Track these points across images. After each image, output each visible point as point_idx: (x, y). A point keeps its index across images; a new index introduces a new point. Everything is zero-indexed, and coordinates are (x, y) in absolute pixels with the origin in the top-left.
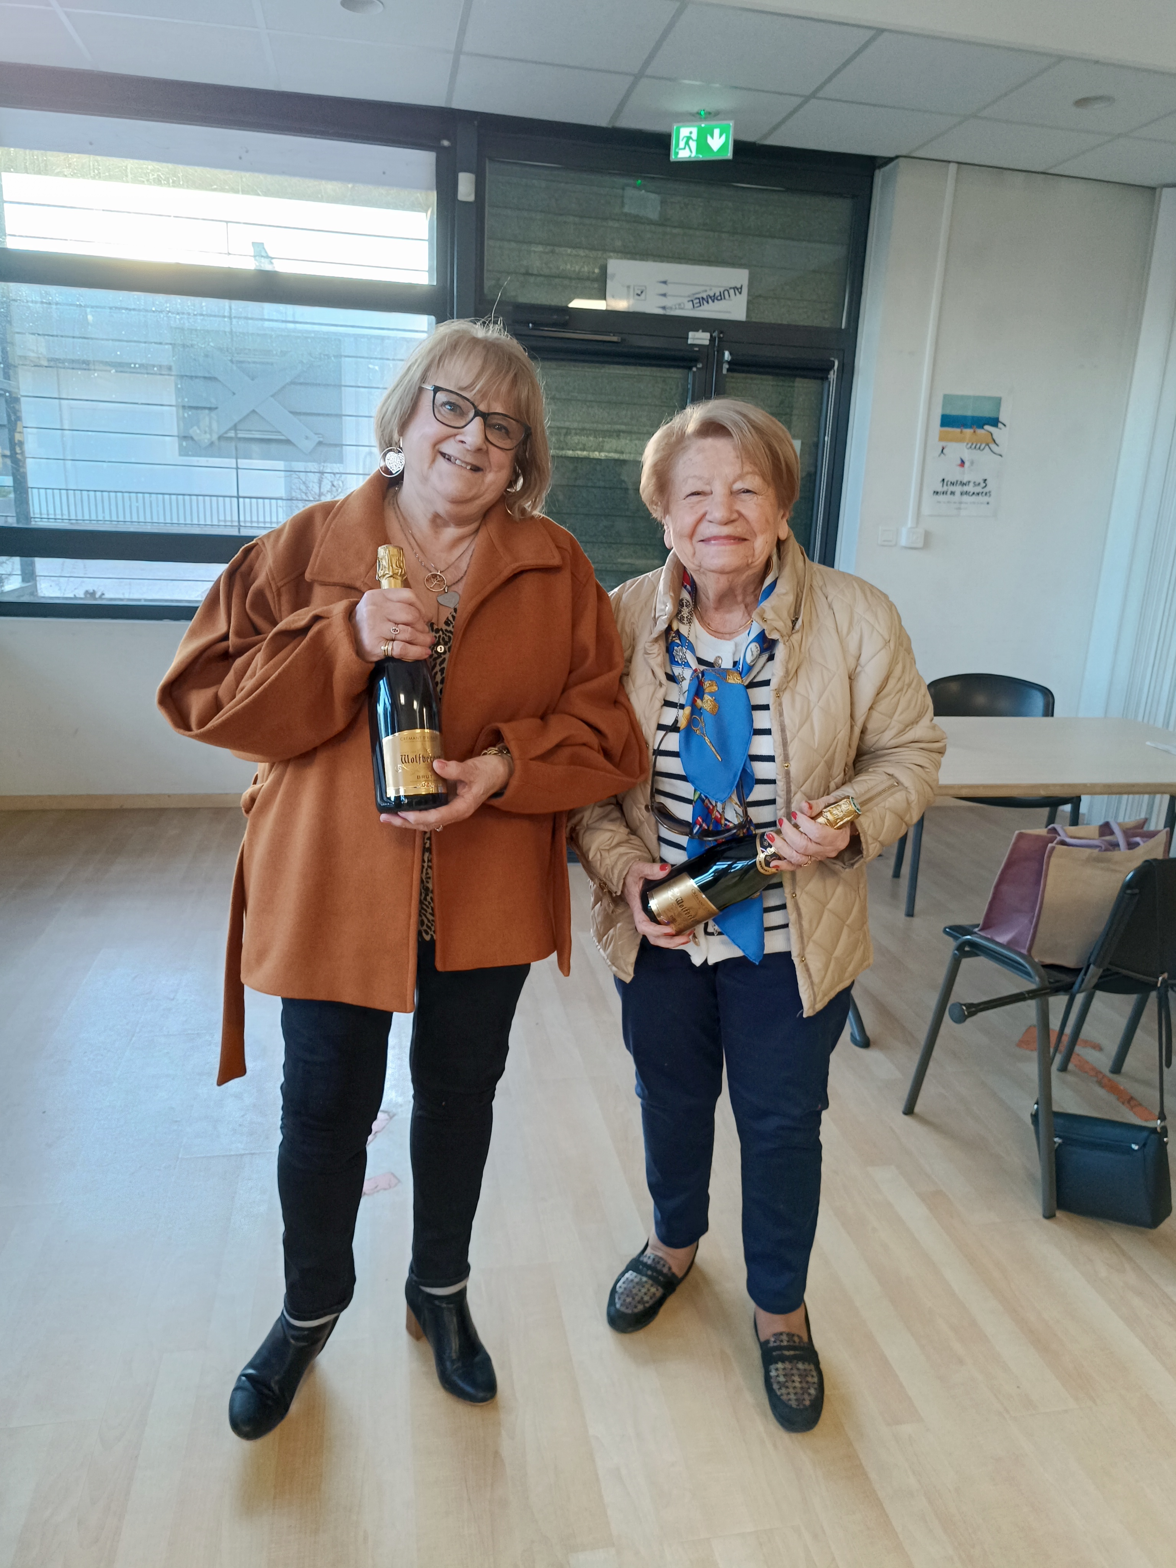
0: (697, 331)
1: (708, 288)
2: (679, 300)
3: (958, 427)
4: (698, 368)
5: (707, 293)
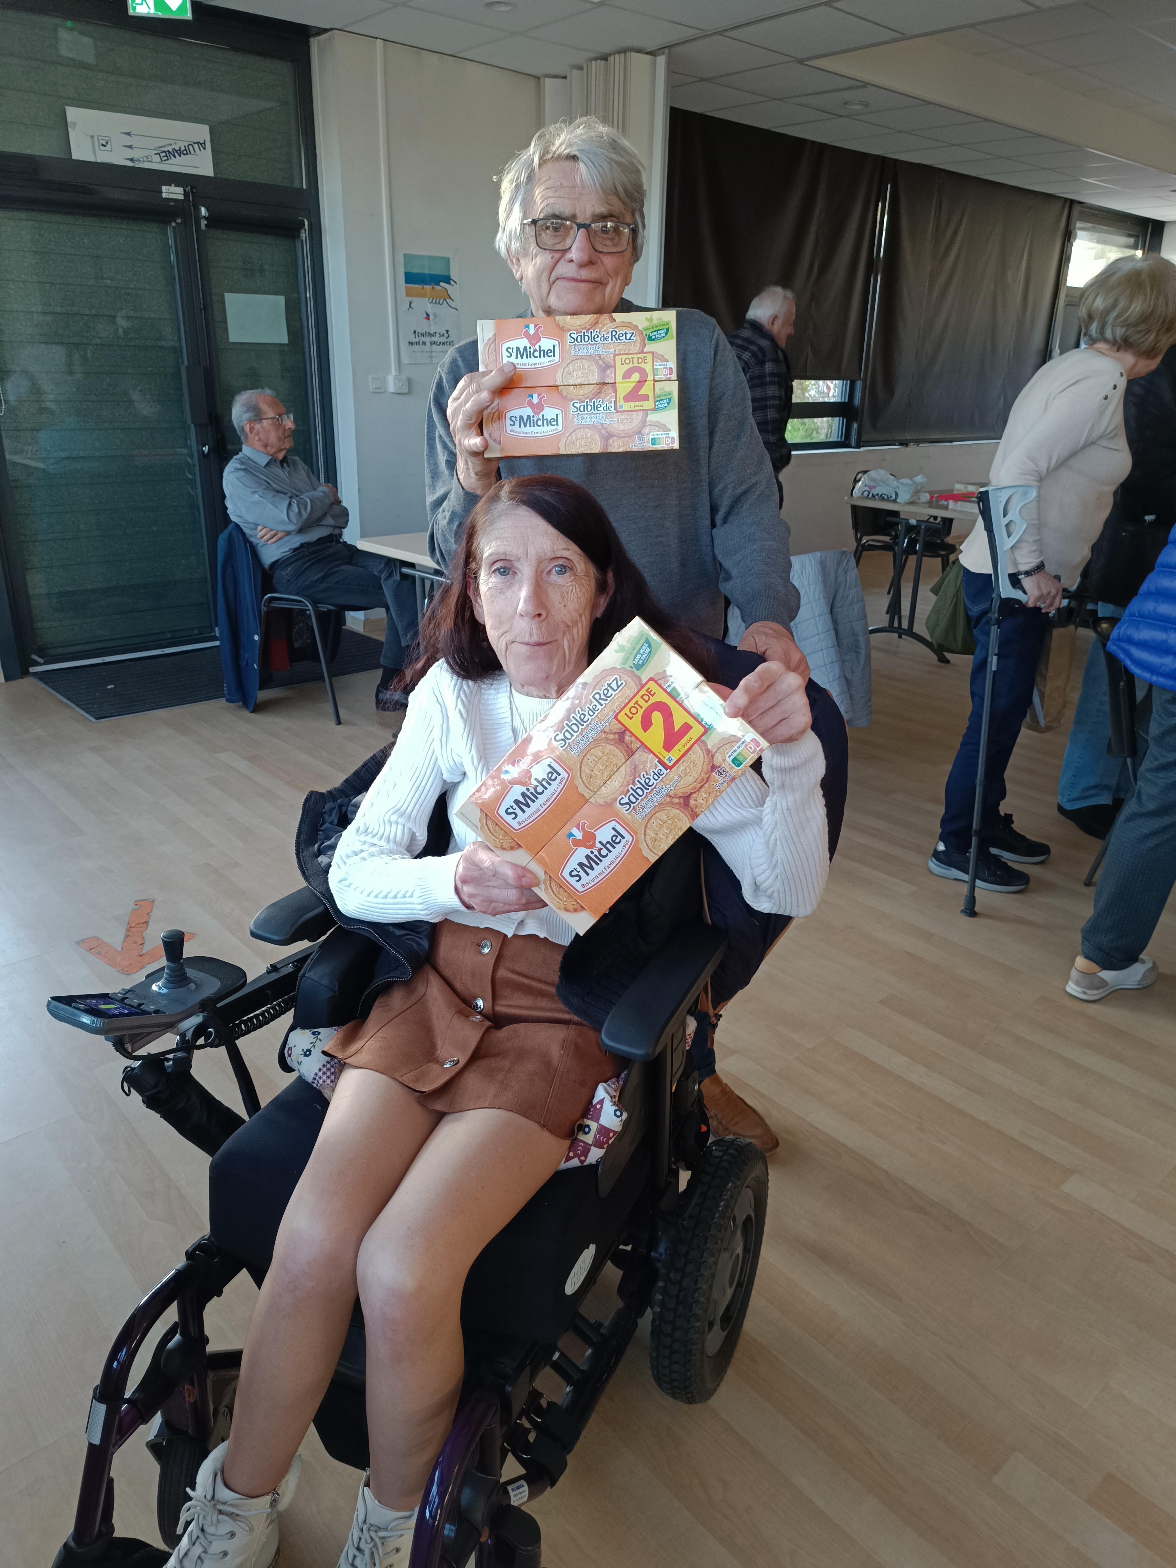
0: (171, 185)
1: (172, 142)
2: (147, 153)
3: (419, 284)
4: (177, 224)
5: (174, 146)
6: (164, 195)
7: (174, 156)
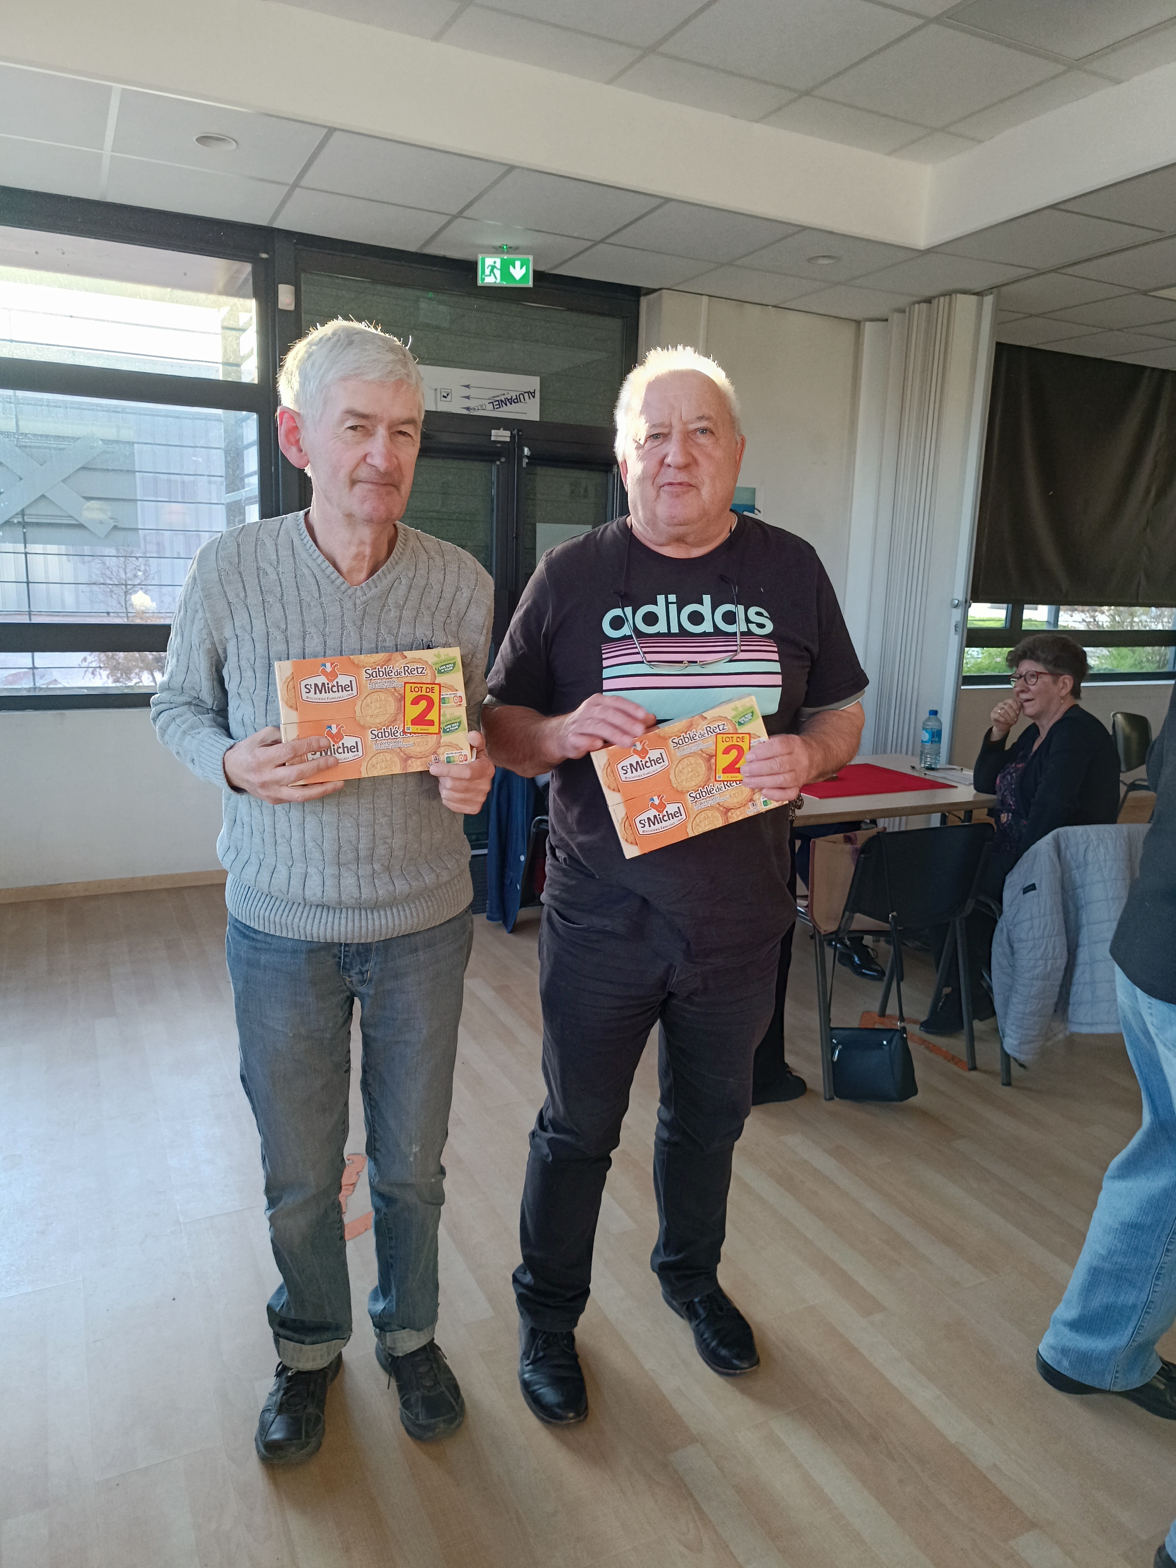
0: (499, 429)
1: (505, 392)
2: (482, 402)
4: (501, 462)
5: (505, 397)
6: (493, 438)
7: (506, 405)
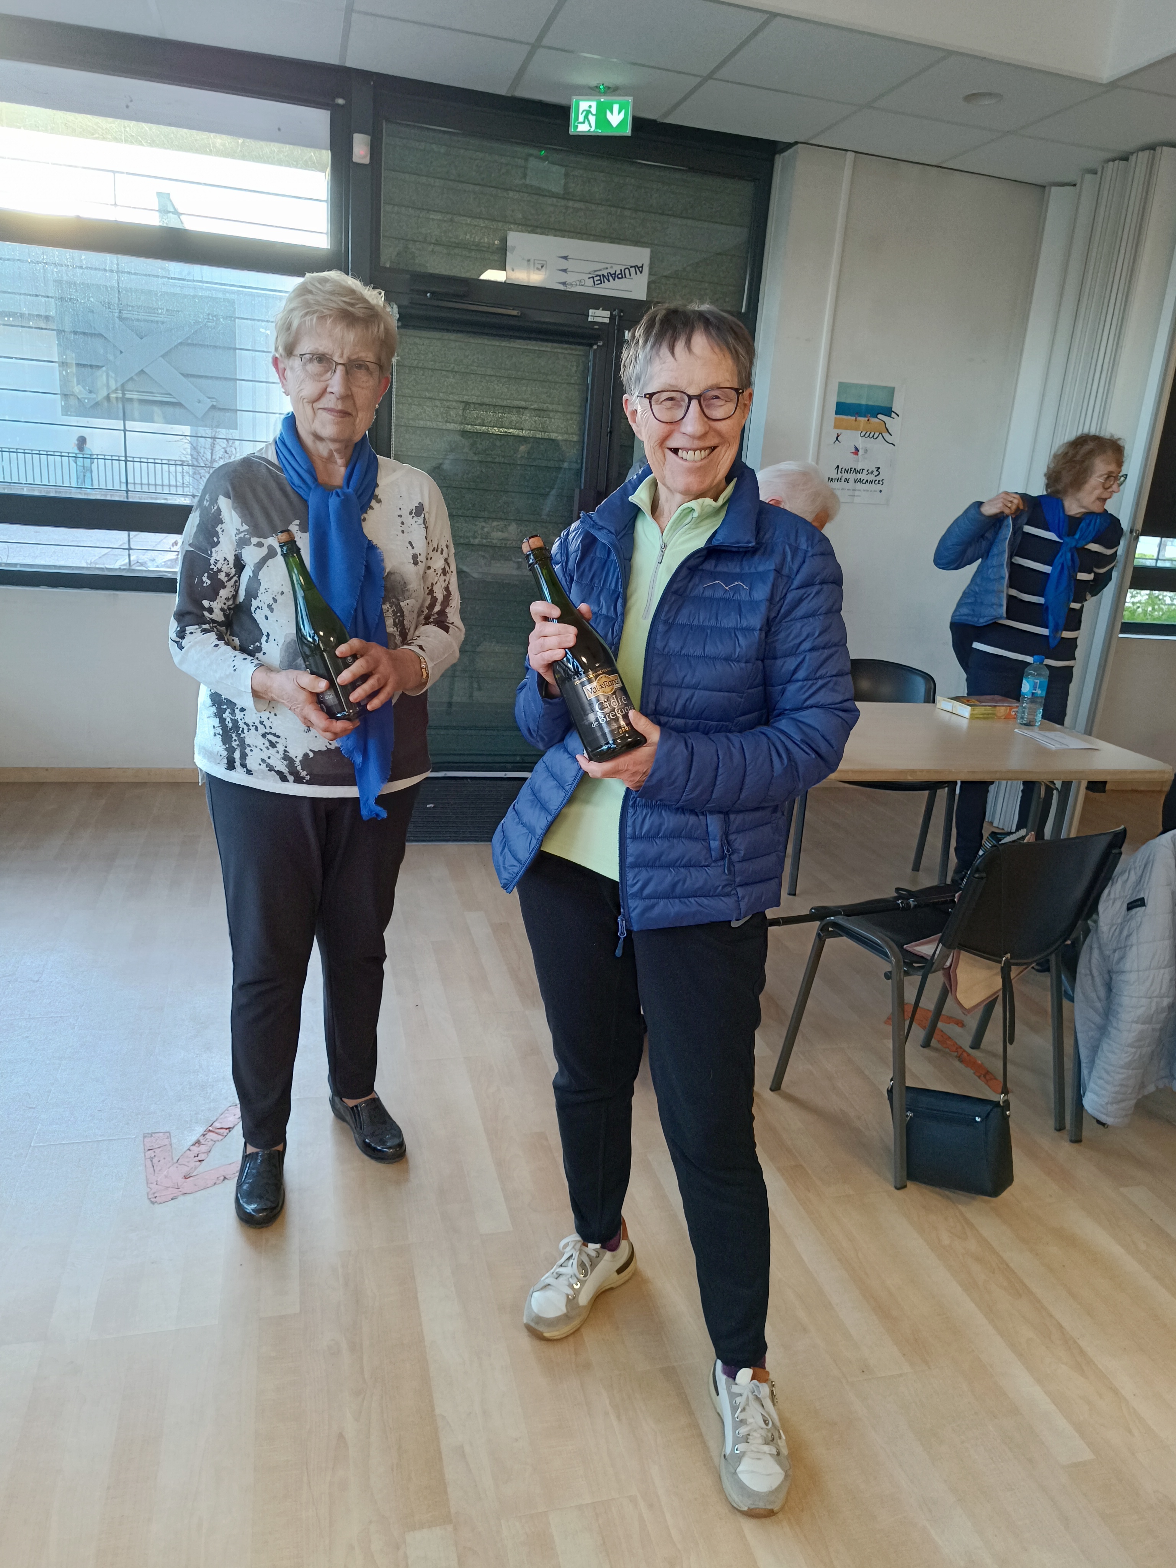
0: (598, 309)
1: (608, 266)
2: (581, 277)
3: (851, 416)
4: (598, 346)
5: (608, 271)
6: (590, 319)
7: (609, 280)
